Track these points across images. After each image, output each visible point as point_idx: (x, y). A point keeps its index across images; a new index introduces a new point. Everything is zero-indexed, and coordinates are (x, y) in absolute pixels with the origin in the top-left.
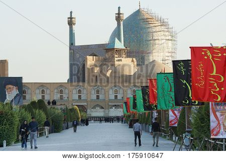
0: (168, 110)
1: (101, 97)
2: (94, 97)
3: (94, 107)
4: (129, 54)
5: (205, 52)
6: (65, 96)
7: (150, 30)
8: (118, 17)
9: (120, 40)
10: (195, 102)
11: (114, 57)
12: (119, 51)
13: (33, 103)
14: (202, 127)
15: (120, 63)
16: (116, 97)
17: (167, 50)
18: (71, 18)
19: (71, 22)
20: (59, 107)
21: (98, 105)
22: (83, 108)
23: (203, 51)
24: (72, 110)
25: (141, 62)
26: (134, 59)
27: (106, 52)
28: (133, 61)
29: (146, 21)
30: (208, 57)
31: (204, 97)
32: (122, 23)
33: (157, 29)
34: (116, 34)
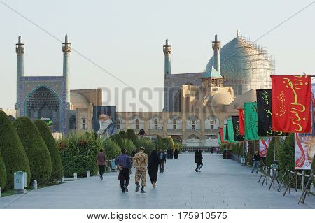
0: (258, 141)
1: (197, 127)
2: (190, 127)
3: (189, 138)
4: (226, 84)
5: (286, 81)
6: (160, 126)
7: (248, 58)
8: (215, 46)
9: (216, 68)
10: (279, 133)
11: (210, 86)
12: (216, 80)
13: (122, 133)
14: (287, 158)
15: (217, 92)
16: (212, 127)
17: (265, 79)
18: (167, 46)
19: (166, 51)
20: (151, 137)
21: (193, 136)
22: (178, 139)
23: (284, 80)
24: (166, 140)
25: (238, 91)
26: (231, 88)
27: (201, 81)
28: (230, 90)
29: (244, 49)
30: (290, 86)
31: (285, 127)
32: (219, 51)
33: (256, 57)
34: (213, 63)
